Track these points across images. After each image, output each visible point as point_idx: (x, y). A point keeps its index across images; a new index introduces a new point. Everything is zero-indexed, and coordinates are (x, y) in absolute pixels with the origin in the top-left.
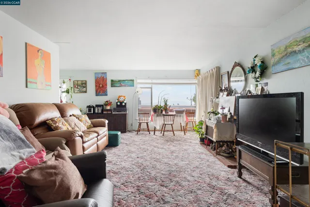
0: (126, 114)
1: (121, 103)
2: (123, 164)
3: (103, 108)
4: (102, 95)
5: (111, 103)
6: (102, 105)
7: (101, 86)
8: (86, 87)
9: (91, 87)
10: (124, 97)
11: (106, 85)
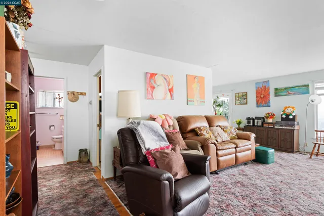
0: (293, 130)
1: (288, 116)
2: (258, 182)
3: (264, 121)
4: (264, 107)
5: (274, 115)
6: (263, 118)
7: (262, 96)
8: (247, 99)
9: (252, 98)
10: (293, 108)
11: (269, 95)
